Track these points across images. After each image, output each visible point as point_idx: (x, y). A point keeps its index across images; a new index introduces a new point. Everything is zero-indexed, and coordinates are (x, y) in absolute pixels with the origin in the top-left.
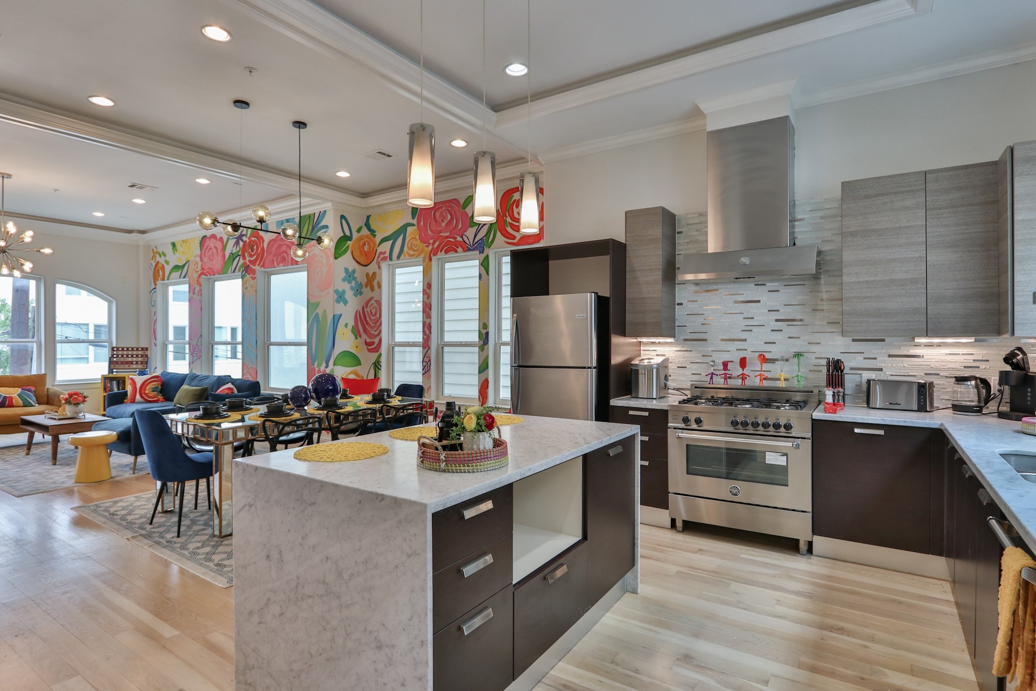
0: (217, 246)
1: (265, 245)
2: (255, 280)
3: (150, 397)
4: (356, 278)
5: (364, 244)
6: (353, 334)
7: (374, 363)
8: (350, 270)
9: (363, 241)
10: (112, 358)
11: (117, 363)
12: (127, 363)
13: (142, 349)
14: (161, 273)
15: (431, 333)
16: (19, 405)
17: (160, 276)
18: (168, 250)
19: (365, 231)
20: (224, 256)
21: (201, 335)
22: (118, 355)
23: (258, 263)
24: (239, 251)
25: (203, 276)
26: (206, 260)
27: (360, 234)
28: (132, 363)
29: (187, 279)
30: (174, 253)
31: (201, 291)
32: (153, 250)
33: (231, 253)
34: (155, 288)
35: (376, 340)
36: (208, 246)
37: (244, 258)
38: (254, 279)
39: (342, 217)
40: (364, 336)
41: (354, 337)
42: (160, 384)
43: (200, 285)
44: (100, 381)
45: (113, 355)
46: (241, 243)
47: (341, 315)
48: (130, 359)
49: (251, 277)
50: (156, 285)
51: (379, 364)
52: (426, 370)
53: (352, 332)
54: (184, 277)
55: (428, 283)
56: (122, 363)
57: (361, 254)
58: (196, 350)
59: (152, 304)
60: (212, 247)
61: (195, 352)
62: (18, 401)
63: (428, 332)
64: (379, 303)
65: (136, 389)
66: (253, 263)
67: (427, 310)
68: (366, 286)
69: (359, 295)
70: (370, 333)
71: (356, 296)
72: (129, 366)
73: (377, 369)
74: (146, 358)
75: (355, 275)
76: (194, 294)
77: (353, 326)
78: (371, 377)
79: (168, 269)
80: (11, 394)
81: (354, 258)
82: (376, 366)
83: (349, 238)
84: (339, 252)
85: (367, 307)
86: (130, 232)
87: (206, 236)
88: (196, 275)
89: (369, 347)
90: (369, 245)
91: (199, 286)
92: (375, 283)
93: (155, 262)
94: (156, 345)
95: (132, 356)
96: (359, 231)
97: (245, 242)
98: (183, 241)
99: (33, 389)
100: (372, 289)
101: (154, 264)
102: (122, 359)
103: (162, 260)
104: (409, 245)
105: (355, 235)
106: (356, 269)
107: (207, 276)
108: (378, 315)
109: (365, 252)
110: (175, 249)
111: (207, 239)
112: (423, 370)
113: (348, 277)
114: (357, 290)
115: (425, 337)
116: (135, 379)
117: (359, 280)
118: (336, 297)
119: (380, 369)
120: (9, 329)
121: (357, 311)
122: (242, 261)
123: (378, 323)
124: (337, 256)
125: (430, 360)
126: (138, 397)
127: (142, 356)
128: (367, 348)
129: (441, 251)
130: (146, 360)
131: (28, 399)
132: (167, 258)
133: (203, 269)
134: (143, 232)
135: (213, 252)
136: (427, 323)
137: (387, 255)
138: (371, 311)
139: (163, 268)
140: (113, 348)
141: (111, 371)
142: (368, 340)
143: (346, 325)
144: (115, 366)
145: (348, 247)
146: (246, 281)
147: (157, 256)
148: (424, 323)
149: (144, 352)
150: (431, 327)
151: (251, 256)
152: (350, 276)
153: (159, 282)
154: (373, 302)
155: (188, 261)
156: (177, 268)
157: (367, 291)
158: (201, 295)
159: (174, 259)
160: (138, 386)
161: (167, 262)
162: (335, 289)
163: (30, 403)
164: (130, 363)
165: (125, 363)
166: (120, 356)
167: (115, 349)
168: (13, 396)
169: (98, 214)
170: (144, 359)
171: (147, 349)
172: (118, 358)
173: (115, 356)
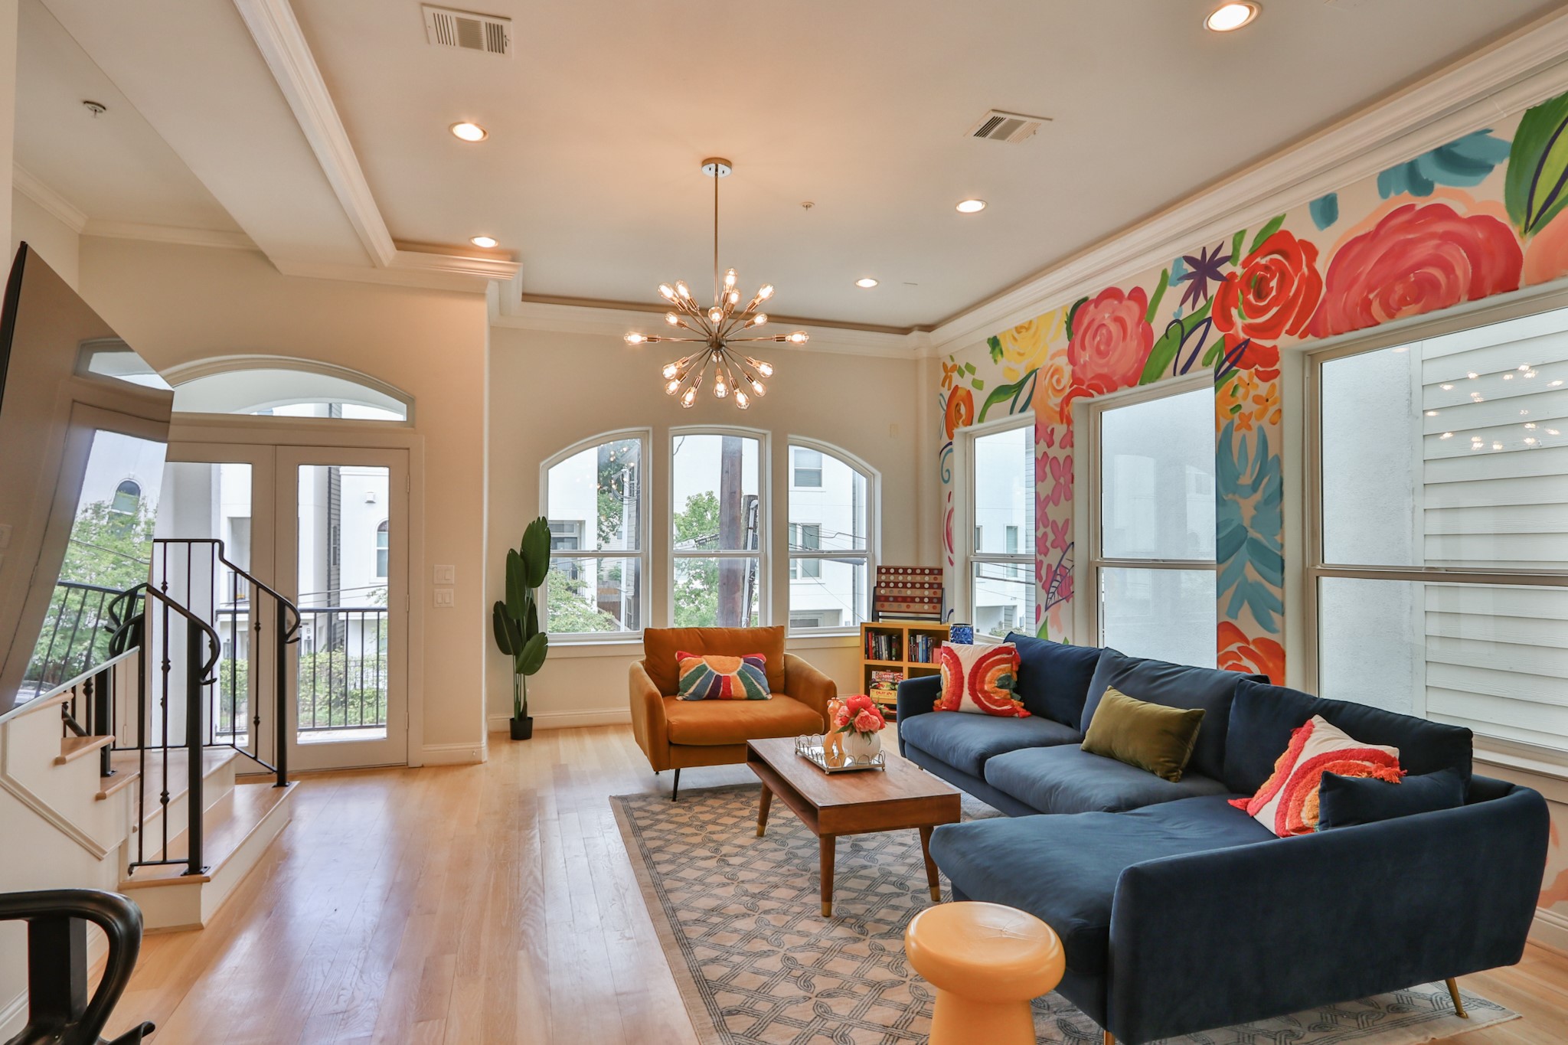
0: (1123, 314)
1: (1322, 266)
2: (1276, 381)
3: (995, 702)
10: (878, 589)
11: (886, 599)
12: (905, 599)
13: (931, 572)
14: (963, 410)
16: (740, 695)
17: (961, 416)
18: (983, 356)
20: (1148, 334)
21: (1073, 543)
22: (889, 583)
23: (1287, 326)
24: (1204, 309)
25: (1077, 400)
26: (1085, 357)
28: (912, 599)
29: (1030, 413)
30: (995, 361)
31: (1072, 437)
32: (944, 365)
33: (1177, 321)
34: (951, 444)
36: (1093, 321)
37: (1226, 322)
38: (1266, 377)
42: (1016, 668)
43: (1069, 422)
44: (859, 634)
45: (879, 583)
46: (1213, 287)
48: (909, 592)
49: (1258, 373)
50: (951, 436)
54: (1023, 410)
56: (896, 599)
58: (1058, 578)
59: (944, 476)
60: (1107, 322)
61: (1055, 584)
62: (739, 688)
65: (963, 678)
66: (1270, 329)
72: (908, 607)
74: (939, 591)
76: (1050, 444)
79: (979, 399)
80: (725, 671)
86: (905, 331)
87: (1085, 300)
88: (1055, 401)
91: (1065, 426)
93: (949, 390)
94: (952, 563)
95: (913, 586)
97: (1228, 281)
98: (1019, 329)
99: (763, 659)
101: (947, 394)
102: (896, 592)
103: (964, 383)
107: (1092, 395)
110: (997, 350)
111: (1089, 305)
116: (956, 652)
120: (717, 531)
122: (1215, 335)
126: (967, 701)
127: (931, 586)
130: (939, 595)
131: (756, 683)
132: (978, 376)
133: (1076, 380)
134: (928, 328)
135: (1110, 332)
139: (969, 398)
140: (879, 569)
141: (875, 616)
144: (883, 606)
146: (1236, 388)
147: (955, 375)
149: (935, 579)
151: (1253, 311)
153: (960, 430)
155: (1035, 371)
156: (1002, 391)
158: (1072, 446)
159: (994, 374)
160: (967, 670)
161: (978, 384)
163: (760, 693)
164: (909, 599)
165: (900, 599)
166: (892, 585)
167: (884, 571)
168: (730, 675)
169: (867, 283)
170: (935, 593)
171: (940, 572)
172: (888, 589)
173: (883, 585)
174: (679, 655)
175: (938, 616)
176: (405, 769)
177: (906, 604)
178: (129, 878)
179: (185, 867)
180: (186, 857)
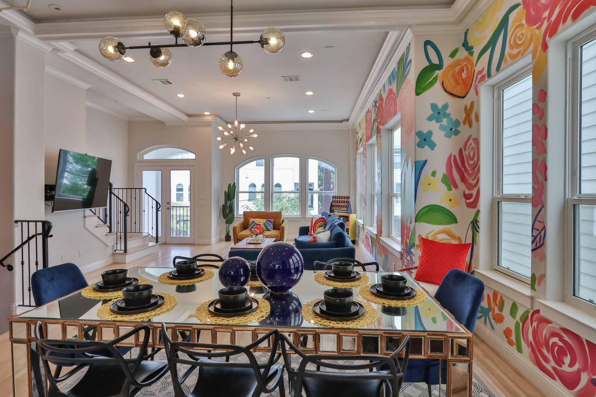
0: (369, 117)
1: (384, 104)
4: (449, 114)
5: (462, 70)
6: (444, 185)
7: (472, 222)
8: (440, 106)
9: (460, 66)
10: (332, 203)
12: (339, 206)
13: (347, 197)
14: (357, 146)
15: (546, 179)
19: (463, 53)
22: (338, 201)
24: (375, 116)
27: (456, 58)
30: (360, 130)
31: (366, 155)
32: (356, 131)
33: (373, 120)
35: (474, 192)
37: (377, 121)
38: (380, 137)
39: (428, 43)
40: (462, 186)
41: (446, 188)
42: (324, 223)
43: (366, 150)
47: (426, 161)
48: (341, 204)
50: (356, 154)
51: (477, 224)
52: (538, 245)
53: (443, 181)
54: (362, 146)
55: (542, 90)
57: (457, 83)
58: (365, 199)
59: (356, 167)
60: (368, 119)
63: (540, 178)
64: (477, 141)
66: (380, 123)
67: (540, 138)
68: (464, 123)
69: (453, 136)
70: (468, 182)
71: (450, 137)
72: (340, 208)
73: (475, 230)
75: (448, 111)
76: (364, 157)
77: (444, 174)
78: (469, 241)
79: (359, 142)
80: (259, 223)
81: (445, 90)
82: (474, 226)
83: (439, 67)
84: (423, 86)
85: (465, 150)
89: (468, 201)
90: (467, 69)
92: (473, 116)
95: (342, 202)
96: (453, 55)
97: (377, 108)
98: (362, 120)
99: (273, 221)
100: (470, 126)
101: (356, 141)
102: (337, 204)
104: (512, 43)
105: (447, 61)
106: (449, 103)
107: (367, 142)
108: (476, 159)
109: (463, 79)
110: (360, 127)
111: (367, 114)
112: (532, 244)
113: (436, 115)
114: (451, 129)
115: (536, 187)
117: (454, 117)
118: (418, 140)
119: (478, 232)
121: (451, 156)
122: (376, 124)
123: (476, 169)
124: (420, 91)
125: (544, 228)
126: (312, 231)
127: (346, 202)
128: (466, 202)
129: (565, 21)
131: (268, 226)
132: (359, 135)
133: (366, 137)
134: (347, 120)
135: (369, 122)
136: (540, 162)
137: (485, 72)
138: (469, 153)
141: (332, 211)
142: (467, 192)
143: (434, 174)
145: (436, 78)
146: (378, 140)
148: (535, 162)
149: (347, 200)
150: (546, 168)
151: (379, 118)
152: (439, 113)
153: (357, 152)
154: (471, 141)
155: (363, 134)
156: (361, 140)
157: (464, 129)
160: (313, 224)
161: (358, 138)
162: (417, 131)
163: (269, 229)
164: (340, 206)
165: (338, 206)
166: (336, 202)
167: (334, 197)
168: (261, 224)
169: (311, 112)
170: (347, 204)
171: (349, 198)
172: (335, 203)
173: (334, 202)
174: (249, 218)
175: (347, 211)
176: (193, 245)
177: (339, 208)
178: (115, 252)
179: (124, 251)
180: (124, 250)
